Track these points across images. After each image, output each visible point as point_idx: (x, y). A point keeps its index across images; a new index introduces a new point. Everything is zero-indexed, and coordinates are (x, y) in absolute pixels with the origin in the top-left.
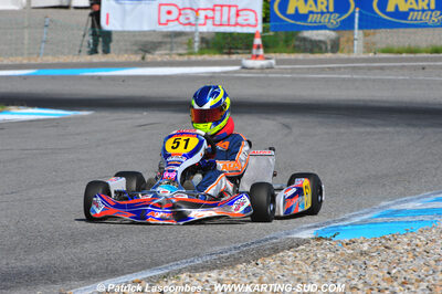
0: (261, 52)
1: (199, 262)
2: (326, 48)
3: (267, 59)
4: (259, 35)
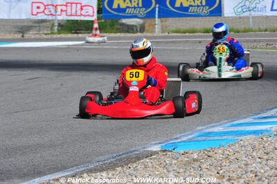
0: (98, 32)
1: (92, 166)
2: (137, 30)
3: (102, 36)
4: (96, 21)
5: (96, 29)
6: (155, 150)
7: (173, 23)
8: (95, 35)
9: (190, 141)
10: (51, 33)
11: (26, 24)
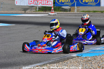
0: (53, 11)
1: (50, 61)
2: (68, 11)
3: (55, 13)
4: (53, 7)
5: (53, 10)
6: (74, 56)
7: (81, 8)
8: (52, 12)
9: (87, 53)
10: (36, 11)
11: (26, 7)
